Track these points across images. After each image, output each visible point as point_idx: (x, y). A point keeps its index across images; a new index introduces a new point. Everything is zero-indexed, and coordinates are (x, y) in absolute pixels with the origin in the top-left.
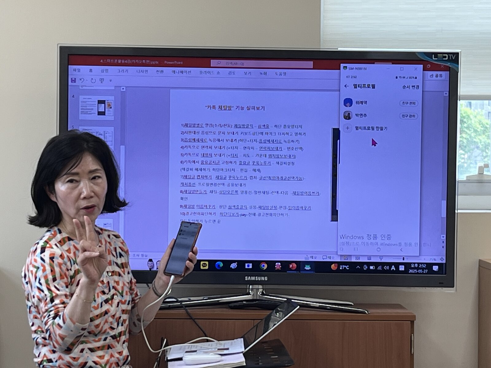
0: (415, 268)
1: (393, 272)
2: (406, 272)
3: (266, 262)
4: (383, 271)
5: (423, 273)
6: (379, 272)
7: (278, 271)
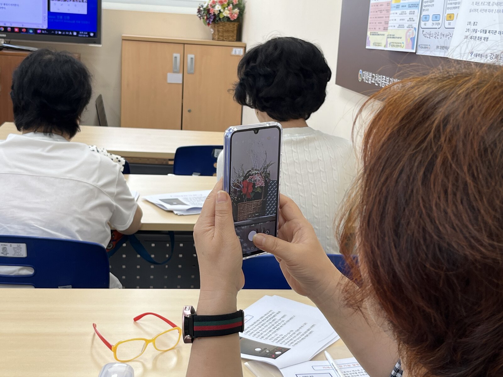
0: (81, 34)
1: (70, 35)
2: (77, 36)
3: (4, 27)
4: (66, 35)
5: (86, 37)
6: (63, 35)
7: (9, 32)
